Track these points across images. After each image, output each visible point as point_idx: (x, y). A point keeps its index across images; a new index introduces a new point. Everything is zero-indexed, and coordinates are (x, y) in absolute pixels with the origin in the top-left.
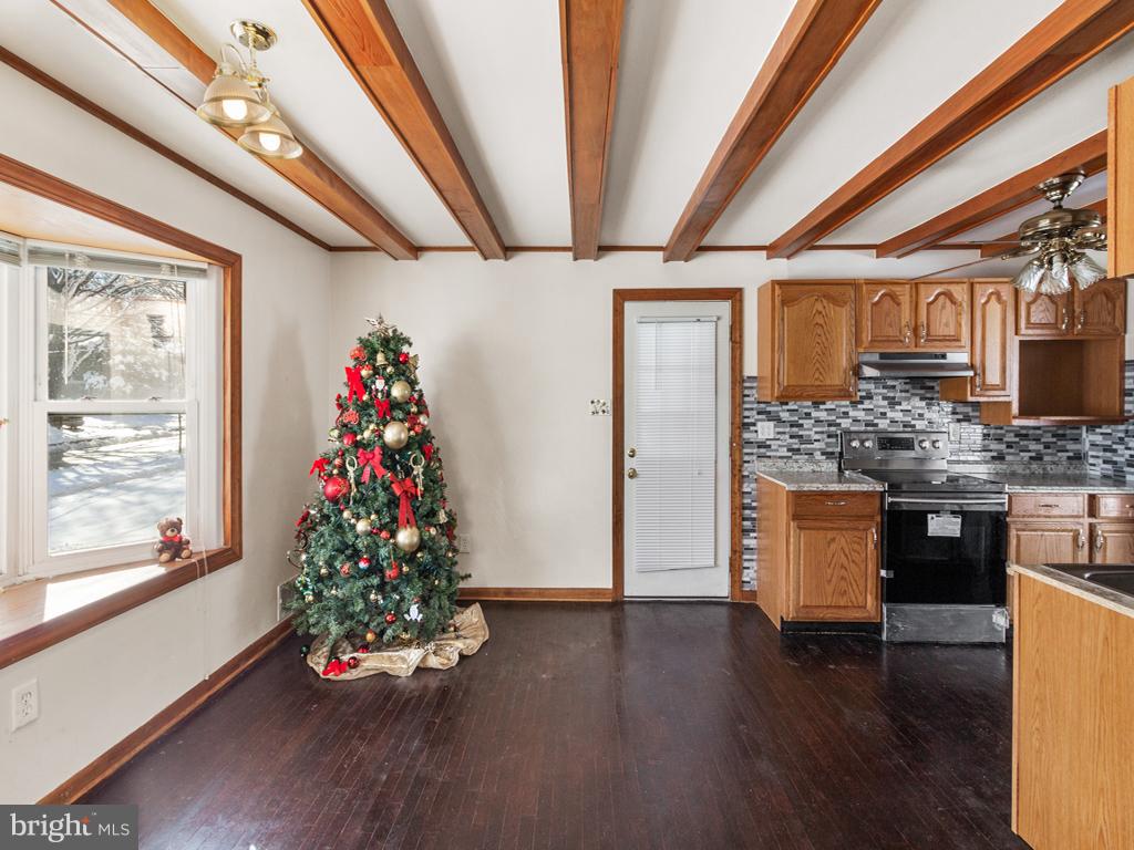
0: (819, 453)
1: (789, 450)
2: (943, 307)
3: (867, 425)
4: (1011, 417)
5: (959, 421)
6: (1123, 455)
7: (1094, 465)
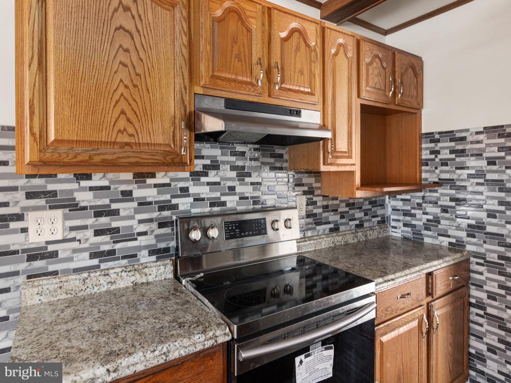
0: (145, 252)
1: (93, 256)
2: (298, 49)
3: (212, 205)
4: (355, 189)
5: (305, 193)
6: (421, 219)
7: (395, 228)
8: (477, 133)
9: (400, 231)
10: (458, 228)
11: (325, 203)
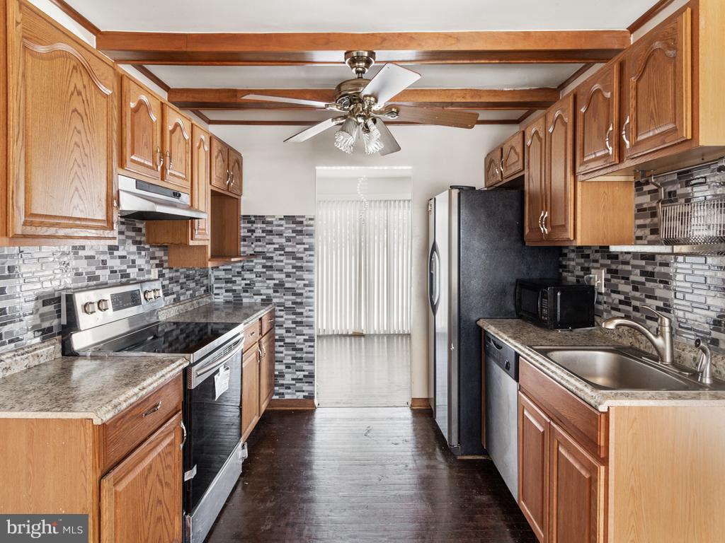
0: (30, 334)
2: (179, 141)
4: (207, 260)
5: (157, 266)
6: (240, 284)
7: (218, 294)
8: (280, 219)
9: (222, 297)
10: (268, 288)
11: (171, 275)
